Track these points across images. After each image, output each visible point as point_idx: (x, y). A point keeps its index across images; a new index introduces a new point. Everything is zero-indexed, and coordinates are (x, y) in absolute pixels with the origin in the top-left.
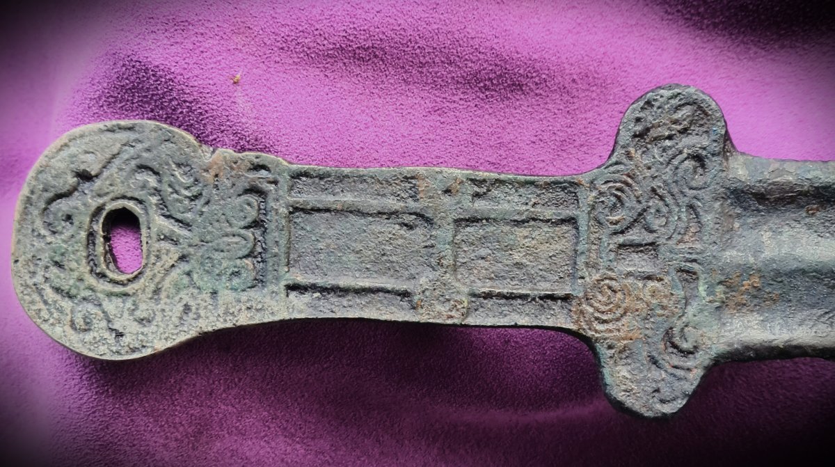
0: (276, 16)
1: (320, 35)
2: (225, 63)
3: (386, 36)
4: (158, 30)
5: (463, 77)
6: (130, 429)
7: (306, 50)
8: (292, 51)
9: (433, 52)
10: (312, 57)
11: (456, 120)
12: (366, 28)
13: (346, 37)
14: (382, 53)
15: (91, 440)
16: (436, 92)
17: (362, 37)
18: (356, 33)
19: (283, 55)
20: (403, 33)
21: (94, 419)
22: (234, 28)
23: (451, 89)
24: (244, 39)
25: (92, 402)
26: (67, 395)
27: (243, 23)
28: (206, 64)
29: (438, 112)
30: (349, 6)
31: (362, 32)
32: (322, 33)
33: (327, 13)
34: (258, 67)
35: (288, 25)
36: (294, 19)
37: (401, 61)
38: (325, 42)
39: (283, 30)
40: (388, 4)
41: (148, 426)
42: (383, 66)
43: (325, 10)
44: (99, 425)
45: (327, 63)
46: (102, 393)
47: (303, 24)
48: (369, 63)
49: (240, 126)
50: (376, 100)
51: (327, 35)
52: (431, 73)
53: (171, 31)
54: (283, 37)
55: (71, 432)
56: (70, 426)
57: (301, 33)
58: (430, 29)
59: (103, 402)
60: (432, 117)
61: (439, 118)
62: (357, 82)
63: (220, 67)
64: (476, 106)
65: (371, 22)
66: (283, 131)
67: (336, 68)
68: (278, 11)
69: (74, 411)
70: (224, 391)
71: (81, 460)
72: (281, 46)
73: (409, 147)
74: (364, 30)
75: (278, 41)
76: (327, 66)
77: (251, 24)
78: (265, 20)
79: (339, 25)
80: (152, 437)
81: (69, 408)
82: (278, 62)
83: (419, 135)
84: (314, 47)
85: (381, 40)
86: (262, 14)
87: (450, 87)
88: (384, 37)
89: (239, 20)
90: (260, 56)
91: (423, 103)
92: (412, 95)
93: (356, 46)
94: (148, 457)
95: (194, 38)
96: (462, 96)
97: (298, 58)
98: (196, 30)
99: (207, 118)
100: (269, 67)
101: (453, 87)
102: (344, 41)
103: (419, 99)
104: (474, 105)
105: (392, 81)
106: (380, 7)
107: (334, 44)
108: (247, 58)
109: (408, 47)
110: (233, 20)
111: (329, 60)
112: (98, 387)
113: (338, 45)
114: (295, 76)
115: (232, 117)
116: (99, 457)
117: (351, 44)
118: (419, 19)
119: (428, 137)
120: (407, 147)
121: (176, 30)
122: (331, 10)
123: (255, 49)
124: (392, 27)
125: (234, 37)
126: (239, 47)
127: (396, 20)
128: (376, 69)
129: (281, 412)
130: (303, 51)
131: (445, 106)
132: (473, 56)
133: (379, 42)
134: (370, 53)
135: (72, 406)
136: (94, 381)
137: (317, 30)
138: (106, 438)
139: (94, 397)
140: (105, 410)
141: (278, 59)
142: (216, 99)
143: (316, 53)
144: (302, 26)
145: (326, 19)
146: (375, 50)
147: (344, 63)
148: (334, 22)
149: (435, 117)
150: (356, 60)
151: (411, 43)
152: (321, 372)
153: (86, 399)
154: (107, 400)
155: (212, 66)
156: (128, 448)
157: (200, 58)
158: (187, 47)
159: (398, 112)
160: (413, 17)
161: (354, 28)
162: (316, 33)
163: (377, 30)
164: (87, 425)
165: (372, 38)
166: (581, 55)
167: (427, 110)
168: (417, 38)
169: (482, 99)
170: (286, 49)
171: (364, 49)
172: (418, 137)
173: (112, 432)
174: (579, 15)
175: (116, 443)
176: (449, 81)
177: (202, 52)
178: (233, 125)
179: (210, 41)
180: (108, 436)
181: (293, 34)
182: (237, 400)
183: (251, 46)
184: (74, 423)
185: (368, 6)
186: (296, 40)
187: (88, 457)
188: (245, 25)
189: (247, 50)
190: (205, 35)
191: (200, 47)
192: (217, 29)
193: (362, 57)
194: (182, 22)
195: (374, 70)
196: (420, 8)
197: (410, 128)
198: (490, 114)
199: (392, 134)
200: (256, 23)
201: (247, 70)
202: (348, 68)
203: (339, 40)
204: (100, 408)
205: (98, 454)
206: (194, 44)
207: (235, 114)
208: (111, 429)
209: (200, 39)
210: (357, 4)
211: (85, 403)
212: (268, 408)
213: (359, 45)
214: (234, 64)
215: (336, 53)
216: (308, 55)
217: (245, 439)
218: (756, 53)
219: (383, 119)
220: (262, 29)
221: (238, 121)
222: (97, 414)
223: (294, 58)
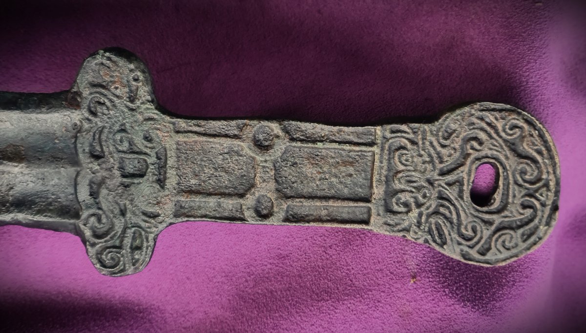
0: (382, 325)
1: (352, 311)
2: (419, 292)
3: (309, 308)
4: (462, 315)
5: (264, 282)
6: (494, 50)
7: (362, 300)
8: (372, 300)
9: (281, 298)
10: (359, 294)
11: (270, 251)
12: (322, 315)
13: (336, 308)
14: (313, 297)
15: (521, 41)
16: (282, 270)
17: (325, 308)
18: (329, 312)
19: (378, 296)
20: (298, 310)
21: (518, 56)
22: (411, 316)
23: (272, 273)
24: (404, 309)
25: (519, 67)
26: (538, 72)
27: (404, 320)
28: (431, 291)
29: (281, 257)
30: (332, 330)
31: (324, 311)
32: (351, 312)
33: (347, 326)
34: (396, 288)
35: (374, 318)
36: (370, 322)
37: (302, 291)
38: (349, 305)
39: (378, 315)
40: (306, 330)
41: (482, 52)
42: (313, 287)
43: (349, 327)
44: (515, 52)
45: (349, 290)
46: (512, 73)
47: (364, 319)
48: (322, 289)
49: (416, 249)
50: (321, 264)
51: (348, 310)
52: (284, 284)
53: (453, 315)
54: (378, 310)
55: (535, 47)
56: (536, 51)
57: (365, 312)
58: (280, 313)
59: (512, 67)
60: (286, 253)
61: (281, 252)
62: (331, 276)
63: (423, 289)
64: (256, 261)
65: (318, 318)
66: (388, 245)
67: (344, 286)
68: (381, 328)
69: (532, 61)
70: (431, 76)
71: (529, 28)
72: (379, 303)
73: (303, 233)
74: (323, 313)
75: (381, 307)
76: (350, 288)
77: (399, 319)
78: (389, 322)
79: (339, 317)
80: (480, 45)
81: (536, 63)
82: (382, 292)
83: (296, 241)
84: (357, 301)
85: (312, 306)
86: (391, 326)
87: (273, 274)
88: (310, 308)
89: (407, 322)
90: (394, 297)
91: (291, 263)
92: (297, 268)
93: (329, 302)
94: (484, 31)
95: (438, 309)
96: (265, 268)
97: (368, 294)
98: (437, 315)
99: (437, 257)
100: (389, 288)
101: (271, 274)
102: (337, 306)
103: (293, 265)
104: (257, 261)
105: (309, 277)
106: (311, 328)
107: (344, 304)
108: (403, 295)
109: (296, 301)
110: (411, 322)
111: (348, 292)
112: (515, 77)
113: (341, 303)
114: (372, 282)
115: (421, 256)
116: (516, 30)
117: (332, 304)
118: (286, 319)
119: (290, 239)
120: (305, 233)
121: (450, 315)
122: (344, 328)
123: (397, 301)
124: (305, 314)
125: (411, 310)
126: (408, 303)
127: (302, 319)
128: (318, 285)
129: (394, 60)
130: (364, 300)
131: (277, 261)
132: (257, 297)
133: (314, 304)
134: (320, 296)
135: (534, 64)
136: (518, 81)
137: (355, 314)
138: (511, 43)
139: (518, 70)
140: (511, 62)
141: (382, 294)
142: (429, 269)
143: (356, 297)
144: (364, 317)
145: (348, 322)
146: (317, 299)
147: (338, 289)
148: (343, 319)
149: (284, 253)
150: (330, 291)
151: (294, 304)
152: (365, 87)
153: (524, 69)
154: (509, 69)
155: (428, 290)
156: (496, 36)
157: (435, 296)
158: (443, 303)
159: (308, 256)
160: (290, 321)
161: (329, 315)
162: (355, 312)
163: (314, 313)
164: (523, 52)
165: (318, 307)
166: (184, 296)
167: (289, 257)
168: (289, 307)
169: (251, 265)
170: (376, 301)
171: (324, 300)
172: (297, 240)
173: (507, 47)
174: (182, 322)
175: (504, 40)
176: (273, 278)
177: (433, 300)
178: (422, 251)
179: (427, 307)
180: (509, 45)
181: (371, 312)
182: (423, 69)
183: (400, 304)
184: (533, 53)
185: (320, 329)
186: (369, 307)
187: (524, 30)
188: (403, 318)
189: (402, 301)
190: (431, 312)
191: (434, 304)
192: (422, 316)
193: (326, 293)
194: (445, 321)
195: (319, 284)
196: (285, 326)
197: (301, 245)
198: (245, 255)
199: (315, 242)
200: (396, 320)
201: (405, 287)
202: (336, 286)
203: (340, 307)
204: (514, 64)
205: (517, 32)
206: (438, 305)
207: (418, 258)
208: (507, 50)
209: (434, 309)
210: (327, 331)
211: (525, 66)
212: (402, 63)
213: (327, 303)
214: (413, 291)
215: (343, 297)
216: (362, 297)
217: (419, 43)
218: (58, 297)
219: (318, 252)
220: (392, 315)
221: (417, 253)
222: (516, 59)
223: (371, 295)
